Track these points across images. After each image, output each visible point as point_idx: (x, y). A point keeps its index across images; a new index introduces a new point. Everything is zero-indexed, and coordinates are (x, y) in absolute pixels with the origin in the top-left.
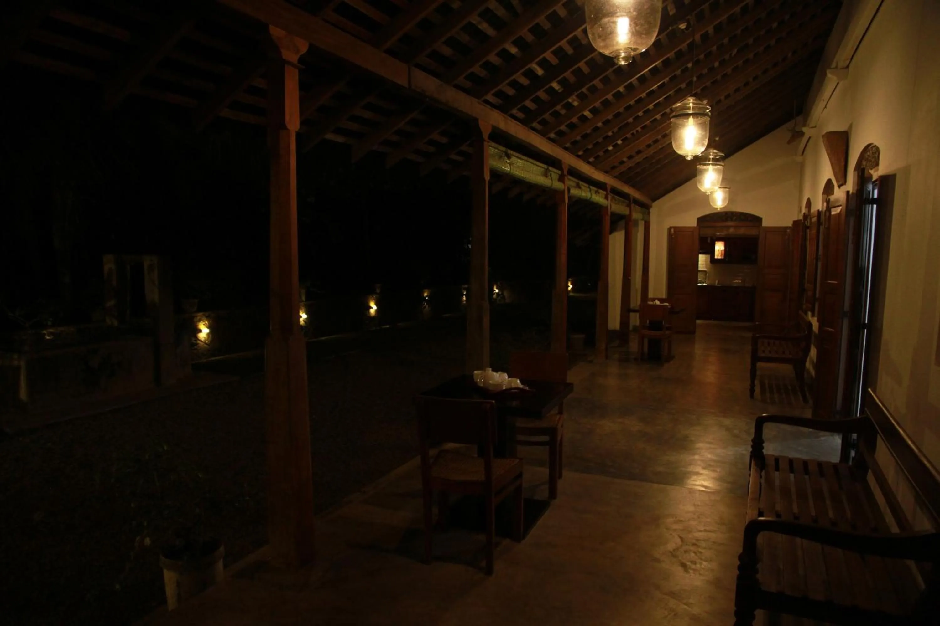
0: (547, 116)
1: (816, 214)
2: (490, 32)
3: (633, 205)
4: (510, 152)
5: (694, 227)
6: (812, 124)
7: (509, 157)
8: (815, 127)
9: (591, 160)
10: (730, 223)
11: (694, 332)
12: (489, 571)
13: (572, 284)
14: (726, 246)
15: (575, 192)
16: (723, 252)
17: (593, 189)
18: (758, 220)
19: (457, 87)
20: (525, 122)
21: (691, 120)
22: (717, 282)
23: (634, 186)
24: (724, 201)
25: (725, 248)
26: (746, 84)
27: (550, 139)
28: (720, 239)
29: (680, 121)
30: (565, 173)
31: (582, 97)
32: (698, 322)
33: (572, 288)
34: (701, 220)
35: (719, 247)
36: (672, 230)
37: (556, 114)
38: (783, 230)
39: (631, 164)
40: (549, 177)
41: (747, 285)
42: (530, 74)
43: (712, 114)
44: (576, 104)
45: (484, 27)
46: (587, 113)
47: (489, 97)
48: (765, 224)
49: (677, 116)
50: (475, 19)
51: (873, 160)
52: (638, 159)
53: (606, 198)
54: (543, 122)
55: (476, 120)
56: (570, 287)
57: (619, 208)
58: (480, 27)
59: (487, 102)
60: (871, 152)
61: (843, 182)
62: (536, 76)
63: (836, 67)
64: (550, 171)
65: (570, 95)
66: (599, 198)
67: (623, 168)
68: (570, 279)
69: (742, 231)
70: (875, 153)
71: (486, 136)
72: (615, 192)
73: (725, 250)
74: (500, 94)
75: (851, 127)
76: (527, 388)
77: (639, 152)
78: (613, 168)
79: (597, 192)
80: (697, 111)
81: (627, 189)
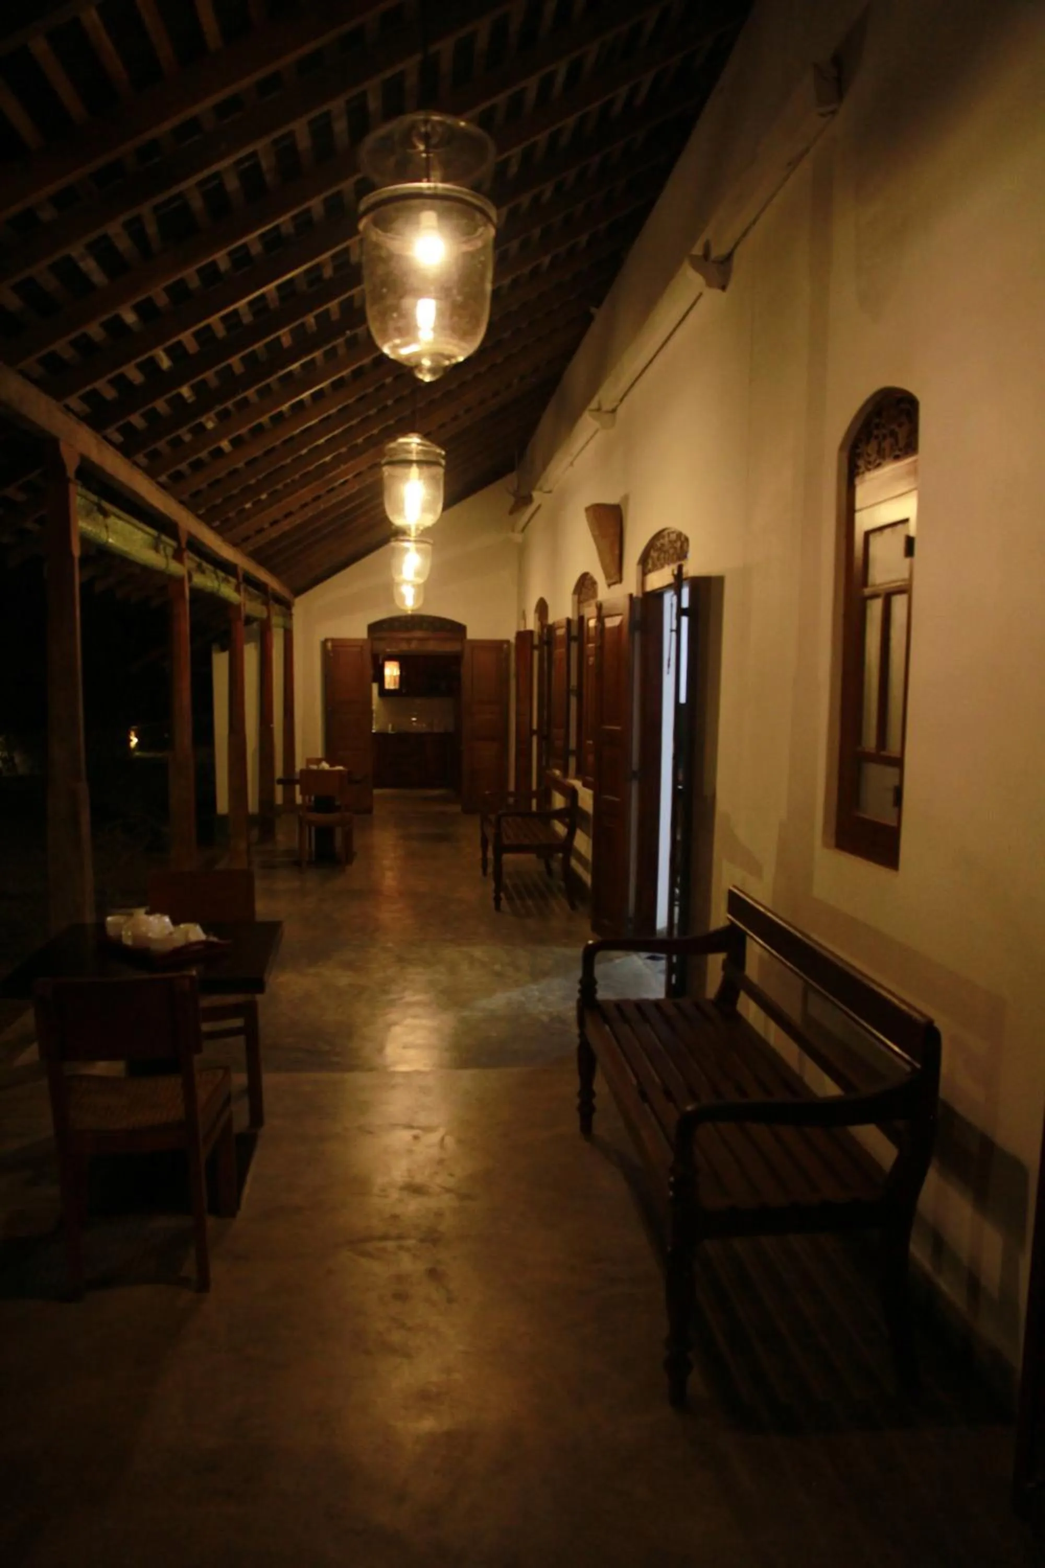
0: (161, 445)
1: (564, 623)
2: (98, 277)
3: (271, 602)
4: (106, 505)
5: (363, 640)
6: (546, 489)
7: (105, 514)
8: (550, 492)
9: (217, 523)
10: (419, 634)
11: (369, 811)
12: (203, 1285)
13: (136, 736)
14: (402, 668)
15: (199, 580)
16: (397, 679)
17: (221, 574)
18: (458, 629)
19: (22, 373)
20: (126, 450)
21: (414, 471)
22: (390, 726)
23: (272, 571)
24: (416, 598)
25: (401, 672)
26: (455, 418)
27: (159, 483)
28: (391, 658)
29: (399, 471)
30: (184, 545)
31: (224, 416)
32: (376, 792)
33: (137, 744)
34: (374, 628)
35: (392, 671)
36: (329, 645)
37: (177, 443)
38: (498, 646)
39: (274, 533)
40: (162, 552)
41: (436, 730)
42: (150, 367)
43: (447, 463)
44: (210, 425)
45: (89, 265)
46: (225, 445)
47: (74, 402)
48: (471, 635)
49: (391, 463)
50: (76, 251)
51: (671, 551)
52: (285, 526)
53: (237, 589)
54: (154, 456)
55: (54, 442)
56: (134, 741)
57: (254, 608)
58: (82, 265)
59: (68, 408)
60: (666, 539)
61: (618, 579)
62: (158, 368)
63: (599, 409)
64: (164, 542)
65: (206, 409)
66: (228, 591)
67: (261, 540)
68: (134, 727)
69: (433, 646)
70: (675, 542)
71: (71, 472)
72: (250, 581)
73: (401, 676)
74: (93, 398)
75: (626, 498)
76: (214, 939)
77: (289, 515)
78: (247, 539)
79: (226, 580)
80: (422, 458)
81: (263, 575)
